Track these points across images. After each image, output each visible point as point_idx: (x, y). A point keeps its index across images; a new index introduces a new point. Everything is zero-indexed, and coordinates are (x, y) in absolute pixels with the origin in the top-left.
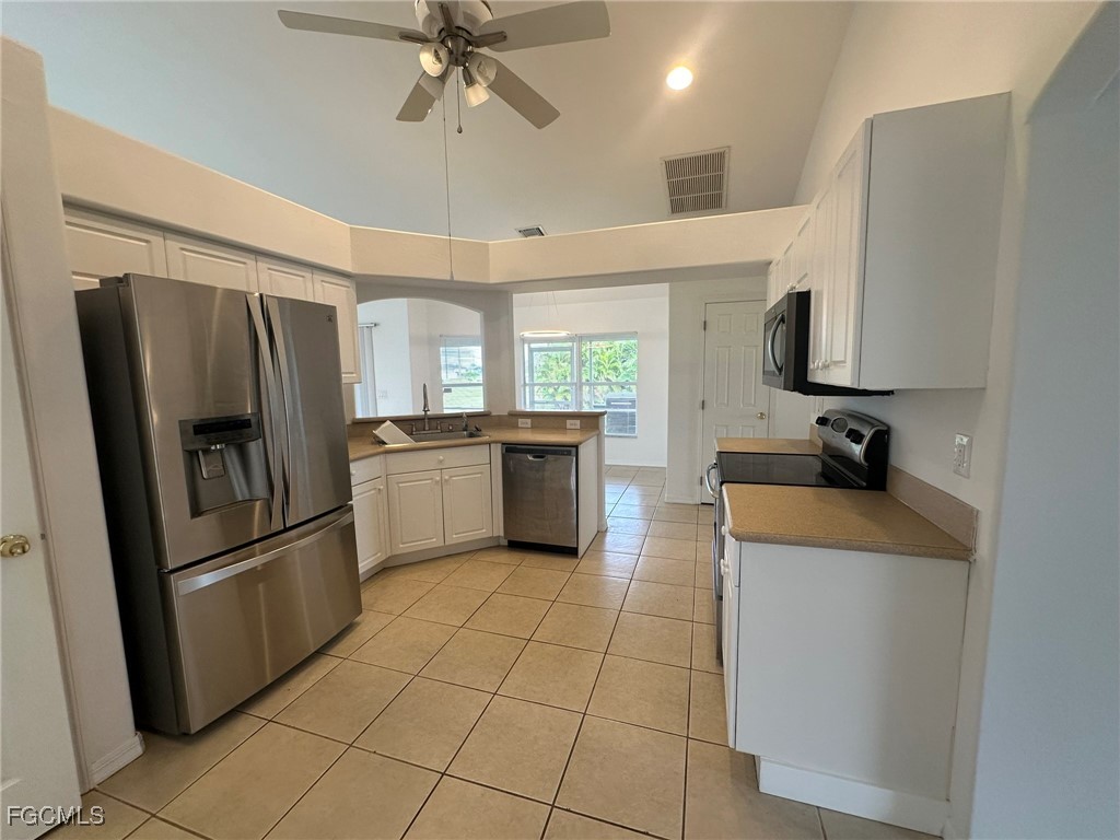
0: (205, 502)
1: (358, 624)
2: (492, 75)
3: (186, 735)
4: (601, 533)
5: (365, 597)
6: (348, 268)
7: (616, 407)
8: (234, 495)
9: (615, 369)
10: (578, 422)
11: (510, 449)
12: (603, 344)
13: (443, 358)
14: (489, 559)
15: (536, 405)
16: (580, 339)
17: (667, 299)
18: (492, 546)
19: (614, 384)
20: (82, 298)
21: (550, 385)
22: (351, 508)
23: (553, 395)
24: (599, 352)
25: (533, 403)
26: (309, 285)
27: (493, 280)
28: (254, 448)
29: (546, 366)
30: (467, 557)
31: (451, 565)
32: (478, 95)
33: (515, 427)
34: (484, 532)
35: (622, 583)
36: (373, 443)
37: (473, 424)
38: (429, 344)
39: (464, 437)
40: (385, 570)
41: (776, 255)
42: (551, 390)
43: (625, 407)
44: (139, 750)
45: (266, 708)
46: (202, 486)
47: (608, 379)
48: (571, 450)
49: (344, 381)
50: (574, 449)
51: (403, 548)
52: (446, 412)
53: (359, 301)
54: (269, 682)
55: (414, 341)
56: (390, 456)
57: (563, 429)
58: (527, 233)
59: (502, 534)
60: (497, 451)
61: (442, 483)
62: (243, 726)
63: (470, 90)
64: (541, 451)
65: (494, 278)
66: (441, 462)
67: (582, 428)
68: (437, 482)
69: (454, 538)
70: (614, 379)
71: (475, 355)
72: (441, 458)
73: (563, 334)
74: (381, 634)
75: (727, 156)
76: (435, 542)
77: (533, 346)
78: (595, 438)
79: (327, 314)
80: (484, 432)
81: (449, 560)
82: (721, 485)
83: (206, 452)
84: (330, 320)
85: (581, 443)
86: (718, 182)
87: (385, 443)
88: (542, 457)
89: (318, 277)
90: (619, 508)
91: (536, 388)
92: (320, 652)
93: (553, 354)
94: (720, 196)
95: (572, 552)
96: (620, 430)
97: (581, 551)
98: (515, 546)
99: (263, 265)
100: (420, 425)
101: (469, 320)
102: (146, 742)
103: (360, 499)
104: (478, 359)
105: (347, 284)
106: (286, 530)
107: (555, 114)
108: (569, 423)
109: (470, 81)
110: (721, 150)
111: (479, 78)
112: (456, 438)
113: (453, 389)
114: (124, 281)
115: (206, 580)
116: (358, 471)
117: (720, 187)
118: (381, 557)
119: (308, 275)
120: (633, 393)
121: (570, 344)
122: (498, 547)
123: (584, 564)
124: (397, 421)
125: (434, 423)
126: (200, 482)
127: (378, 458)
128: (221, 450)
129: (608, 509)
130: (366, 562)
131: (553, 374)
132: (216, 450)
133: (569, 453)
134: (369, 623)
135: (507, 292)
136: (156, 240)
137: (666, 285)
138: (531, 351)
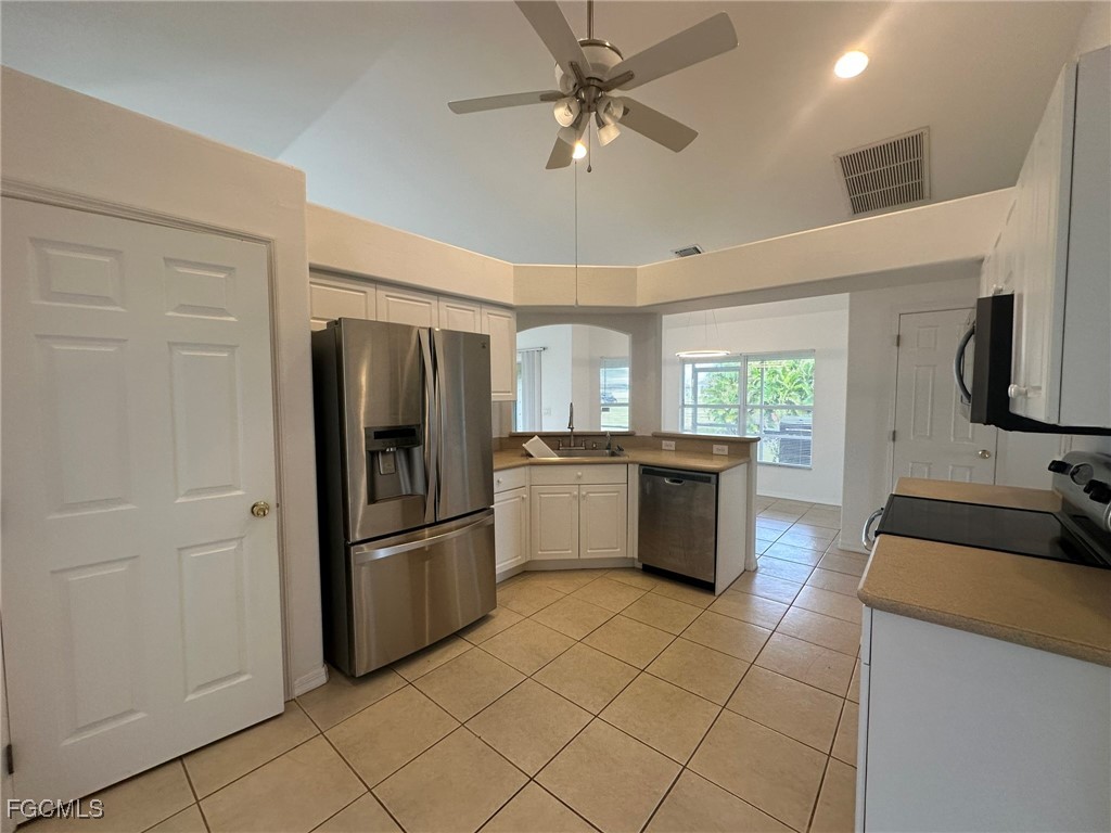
0: (380, 494)
1: (492, 617)
2: (619, 113)
3: (353, 676)
4: (749, 573)
5: (500, 595)
6: (510, 301)
7: (791, 433)
8: (400, 490)
9: (800, 391)
10: (726, 447)
11: (648, 471)
12: (785, 363)
13: (602, 378)
14: (619, 580)
15: (699, 427)
16: (746, 358)
17: (847, 312)
18: (625, 567)
19: (798, 408)
20: (315, 336)
21: (723, 406)
22: (492, 512)
23: (723, 417)
24: (780, 371)
25: (695, 424)
26: (478, 317)
27: (640, 303)
28: (417, 451)
29: (719, 387)
30: (600, 574)
31: (583, 579)
32: (610, 134)
33: (659, 448)
34: (619, 551)
35: (763, 634)
36: (522, 456)
37: (616, 443)
38: (589, 366)
39: (606, 455)
40: (524, 572)
41: (989, 252)
42: (721, 412)
43: (798, 433)
44: (324, 679)
45: (409, 672)
46: (379, 479)
47: (791, 403)
48: (711, 478)
49: (493, 399)
50: (714, 476)
51: (540, 555)
52: (603, 430)
53: (520, 329)
54: (427, 644)
55: (576, 362)
56: (535, 469)
57: (710, 454)
58: (683, 253)
59: (636, 556)
60: (635, 472)
61: (579, 498)
62: (391, 681)
63: (602, 131)
64: (680, 475)
65: (641, 300)
66: (579, 477)
67: (730, 455)
68: (575, 497)
69: (589, 553)
70: (797, 402)
71: (623, 376)
72: (580, 474)
73: (722, 353)
74: (509, 630)
75: (925, 138)
76: (570, 554)
77: (698, 366)
78: (745, 465)
79: (481, 343)
80: (625, 452)
81: (583, 573)
82: (876, 536)
83: (384, 452)
84: (484, 347)
85: (722, 470)
86: (916, 170)
87: (532, 456)
88: (680, 482)
89: (486, 310)
90: (776, 547)
91: (700, 411)
92: (458, 635)
93: (727, 374)
94: (920, 186)
95: (709, 588)
96: (791, 460)
97: (719, 588)
98: (650, 571)
99: (443, 304)
100: (566, 441)
101: (620, 342)
102: (329, 673)
103: (500, 504)
104: (625, 379)
105: (509, 315)
106: (436, 523)
107: (693, 135)
108: (716, 448)
109: (601, 124)
110: (917, 133)
111: (608, 119)
112: (598, 456)
113: (611, 408)
114: (337, 323)
115: (382, 553)
116: (503, 480)
117: (919, 174)
118: (521, 560)
119: (477, 309)
120: (807, 419)
121: (739, 364)
122: (633, 569)
123: (722, 604)
124: (545, 437)
125: (579, 440)
126: (377, 476)
127: (523, 469)
128: (394, 452)
129: (759, 547)
130: (504, 563)
131: (726, 394)
132: (390, 452)
133: (708, 480)
134: (502, 619)
135: (656, 314)
136: (370, 290)
137: (847, 294)
138: (695, 372)
